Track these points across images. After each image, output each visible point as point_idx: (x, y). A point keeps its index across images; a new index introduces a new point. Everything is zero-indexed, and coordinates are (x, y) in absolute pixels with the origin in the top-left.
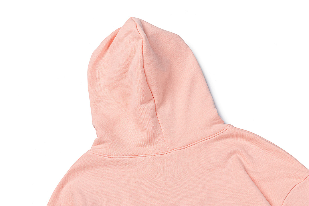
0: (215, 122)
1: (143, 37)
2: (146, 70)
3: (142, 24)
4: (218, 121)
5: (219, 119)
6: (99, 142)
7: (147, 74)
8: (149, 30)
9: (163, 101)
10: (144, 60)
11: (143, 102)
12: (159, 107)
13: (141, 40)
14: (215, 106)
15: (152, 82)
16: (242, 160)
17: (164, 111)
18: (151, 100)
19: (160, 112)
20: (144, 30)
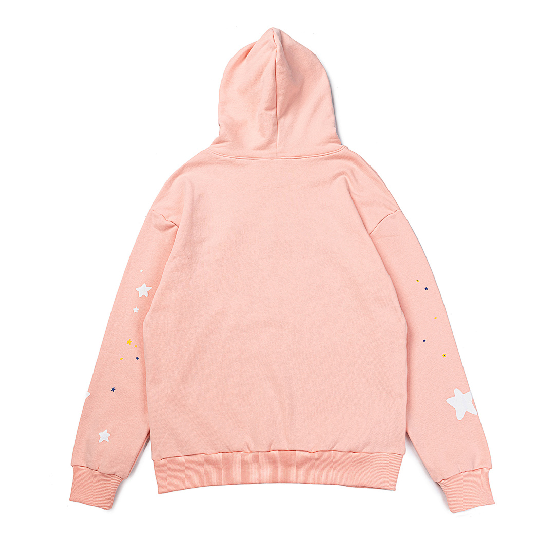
0: (332, 140)
1: (278, 46)
2: (278, 79)
3: (280, 34)
4: (335, 140)
5: (337, 138)
6: (219, 141)
7: (278, 83)
8: (287, 42)
9: (284, 113)
10: (277, 68)
11: (267, 109)
12: (280, 118)
13: (276, 49)
14: (336, 126)
15: (279, 92)
16: (349, 182)
17: (285, 122)
18: (274, 108)
19: (281, 121)
20: (282, 42)
